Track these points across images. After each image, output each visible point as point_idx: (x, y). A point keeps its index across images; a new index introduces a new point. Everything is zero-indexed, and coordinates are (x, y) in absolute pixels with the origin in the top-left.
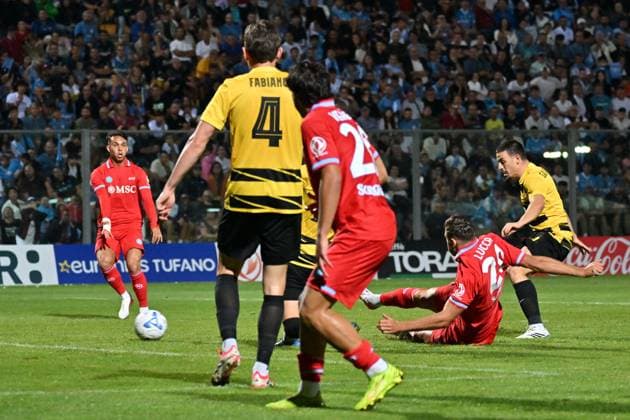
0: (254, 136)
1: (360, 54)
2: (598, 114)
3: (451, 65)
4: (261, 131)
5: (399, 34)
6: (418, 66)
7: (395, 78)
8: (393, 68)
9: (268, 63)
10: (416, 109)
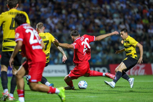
0: (10, 29)
1: (64, 12)
2: (133, 29)
3: (90, 15)
4: (12, 27)
5: (75, 6)
6: (80, 15)
7: (74, 18)
8: (73, 15)
9: (14, 8)
10: (80, 27)
